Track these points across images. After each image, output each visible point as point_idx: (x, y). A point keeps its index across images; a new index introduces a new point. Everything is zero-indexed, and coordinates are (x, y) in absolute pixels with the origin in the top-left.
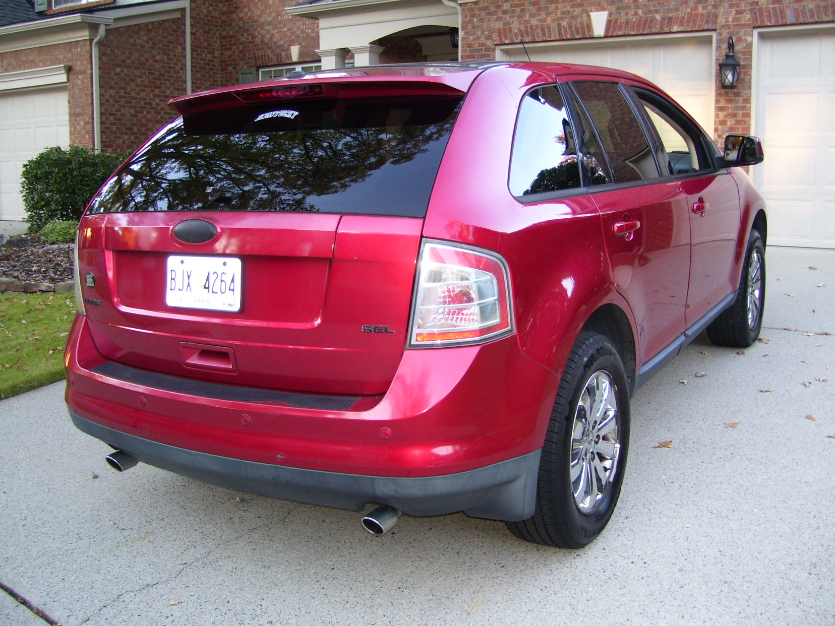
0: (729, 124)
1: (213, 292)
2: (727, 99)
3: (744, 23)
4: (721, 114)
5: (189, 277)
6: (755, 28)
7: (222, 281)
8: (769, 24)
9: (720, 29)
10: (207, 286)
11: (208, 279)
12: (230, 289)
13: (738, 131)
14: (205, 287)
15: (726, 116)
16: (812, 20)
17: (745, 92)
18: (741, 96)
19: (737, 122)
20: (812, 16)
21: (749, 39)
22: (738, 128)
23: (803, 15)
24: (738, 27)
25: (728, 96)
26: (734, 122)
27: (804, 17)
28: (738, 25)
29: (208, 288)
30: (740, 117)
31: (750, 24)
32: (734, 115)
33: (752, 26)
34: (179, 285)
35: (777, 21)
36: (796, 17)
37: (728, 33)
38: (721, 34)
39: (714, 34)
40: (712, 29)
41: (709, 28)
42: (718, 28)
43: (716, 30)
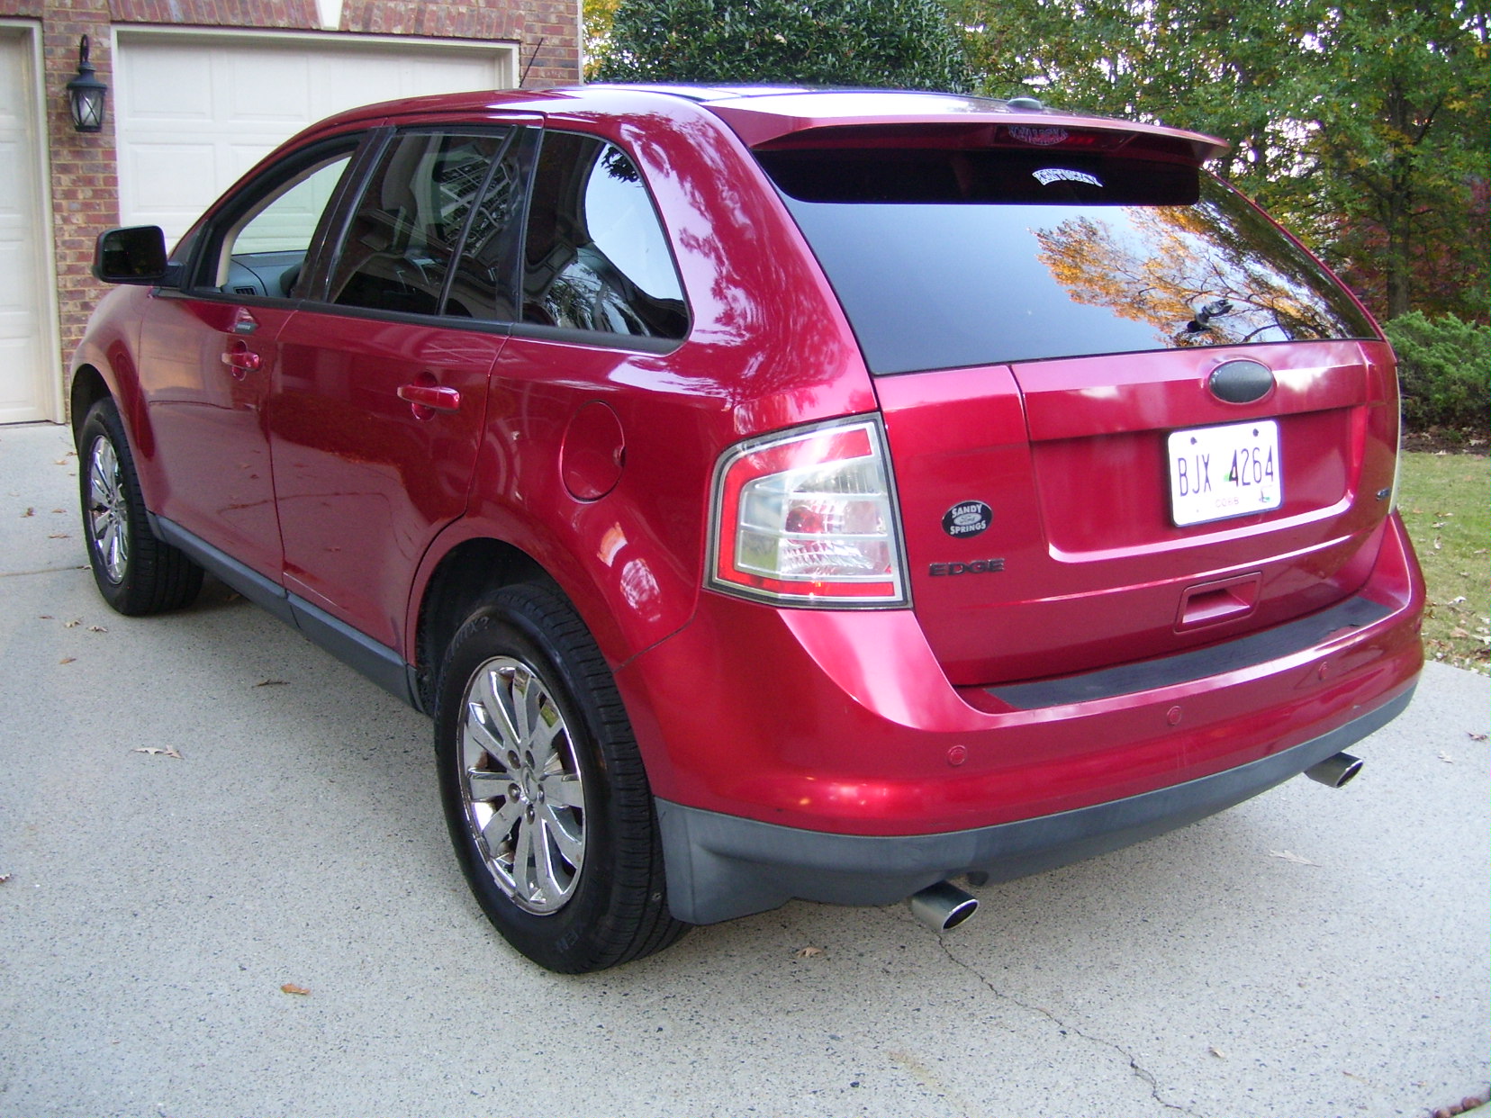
0: (81, 196)
1: (1244, 484)
2: (74, 152)
3: (94, 11)
4: (66, 180)
5: (1206, 464)
6: (113, 22)
7: (1255, 462)
8: (139, 19)
9: (51, 18)
10: (1234, 476)
11: (1235, 464)
12: (1267, 474)
13: (100, 210)
14: (1231, 479)
15: (74, 182)
16: (212, 21)
17: (106, 138)
18: (100, 146)
19: (97, 194)
20: (211, 14)
21: (105, 43)
22: (98, 205)
23: (196, 10)
24: (85, 18)
25: (75, 145)
26: (90, 194)
27: (198, 13)
28: (83, 14)
29: (1236, 479)
30: (101, 185)
31: (106, 15)
32: (89, 182)
33: (110, 18)
34: (1193, 485)
35: (154, 14)
36: (186, 13)
37: (66, 27)
38: (52, 28)
39: (36, 26)
40: (33, 15)
41: (29, 12)
42: (46, 16)
43: (39, 19)
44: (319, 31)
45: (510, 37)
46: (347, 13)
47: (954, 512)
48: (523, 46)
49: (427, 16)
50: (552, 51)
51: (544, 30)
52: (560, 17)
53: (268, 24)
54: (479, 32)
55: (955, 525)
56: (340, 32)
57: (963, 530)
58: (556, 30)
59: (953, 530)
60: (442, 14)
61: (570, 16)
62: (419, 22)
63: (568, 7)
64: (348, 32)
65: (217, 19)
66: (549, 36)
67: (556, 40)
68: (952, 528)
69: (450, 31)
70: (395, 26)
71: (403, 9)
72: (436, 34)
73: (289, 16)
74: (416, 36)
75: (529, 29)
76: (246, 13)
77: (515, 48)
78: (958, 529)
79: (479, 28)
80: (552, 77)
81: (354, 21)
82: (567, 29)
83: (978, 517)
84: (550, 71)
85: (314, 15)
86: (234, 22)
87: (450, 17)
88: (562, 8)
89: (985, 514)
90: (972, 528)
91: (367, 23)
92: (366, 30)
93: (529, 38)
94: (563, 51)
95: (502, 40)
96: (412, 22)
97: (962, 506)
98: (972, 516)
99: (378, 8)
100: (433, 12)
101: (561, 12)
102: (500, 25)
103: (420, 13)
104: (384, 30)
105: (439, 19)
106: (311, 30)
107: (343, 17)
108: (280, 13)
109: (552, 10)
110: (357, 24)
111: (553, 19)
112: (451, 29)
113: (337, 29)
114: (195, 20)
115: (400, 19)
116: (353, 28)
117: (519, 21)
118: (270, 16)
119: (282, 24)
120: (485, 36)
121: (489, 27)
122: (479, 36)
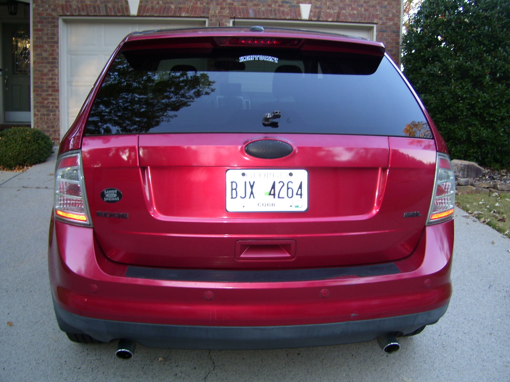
1: (279, 197)
3: (225, 15)
5: (252, 186)
6: (231, 18)
7: (288, 188)
8: (239, 17)
11: (273, 188)
12: (297, 194)
14: (270, 194)
16: (263, 17)
20: (264, 15)
21: (228, 25)
23: (258, 14)
24: (222, 17)
29: (274, 195)
31: (228, 16)
34: (241, 194)
35: (244, 15)
36: (255, 14)
37: (216, 20)
38: (211, 20)
39: (207, 20)
40: (206, 16)
41: (204, 16)
42: (210, 16)
43: (208, 17)
44: (301, 20)
45: (373, 22)
46: (312, 14)
47: (105, 191)
48: (378, 25)
49: (341, 15)
50: (390, 27)
51: (387, 19)
52: (393, 15)
53: (283, 18)
54: (361, 20)
55: (106, 197)
56: (308, 20)
57: (109, 200)
58: (391, 19)
59: (105, 199)
60: (347, 14)
61: (398, 14)
62: (338, 16)
63: (397, 11)
64: (311, 20)
65: (266, 17)
66: (389, 22)
67: (391, 23)
68: (105, 198)
69: (350, 20)
70: (329, 18)
71: (332, 12)
72: (344, 21)
73: (291, 15)
74: (337, 22)
75: (381, 19)
76: (275, 14)
77: (375, 26)
78: (107, 199)
79: (361, 19)
80: (389, 36)
81: (314, 16)
82: (396, 19)
83: (115, 195)
84: (389, 34)
85: (300, 15)
86: (271, 17)
87: (350, 15)
88: (394, 11)
89: (118, 194)
90: (113, 199)
91: (319, 17)
92: (318, 20)
93: (380, 22)
94: (394, 27)
95: (370, 23)
96: (335, 17)
97: (109, 190)
98: (113, 194)
99: (323, 12)
100: (343, 13)
101: (394, 13)
102: (369, 18)
103: (339, 14)
104: (325, 19)
105: (345, 16)
106: (298, 20)
107: (310, 15)
108: (288, 14)
109: (390, 12)
110: (315, 17)
111: (391, 15)
112: (350, 19)
113: (308, 19)
114: (258, 17)
115: (331, 16)
116: (313, 19)
117: (377, 16)
118: (284, 15)
119: (288, 18)
120: (363, 21)
121: (365, 18)
122: (361, 21)
